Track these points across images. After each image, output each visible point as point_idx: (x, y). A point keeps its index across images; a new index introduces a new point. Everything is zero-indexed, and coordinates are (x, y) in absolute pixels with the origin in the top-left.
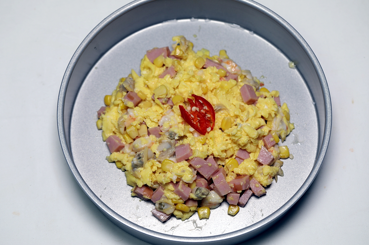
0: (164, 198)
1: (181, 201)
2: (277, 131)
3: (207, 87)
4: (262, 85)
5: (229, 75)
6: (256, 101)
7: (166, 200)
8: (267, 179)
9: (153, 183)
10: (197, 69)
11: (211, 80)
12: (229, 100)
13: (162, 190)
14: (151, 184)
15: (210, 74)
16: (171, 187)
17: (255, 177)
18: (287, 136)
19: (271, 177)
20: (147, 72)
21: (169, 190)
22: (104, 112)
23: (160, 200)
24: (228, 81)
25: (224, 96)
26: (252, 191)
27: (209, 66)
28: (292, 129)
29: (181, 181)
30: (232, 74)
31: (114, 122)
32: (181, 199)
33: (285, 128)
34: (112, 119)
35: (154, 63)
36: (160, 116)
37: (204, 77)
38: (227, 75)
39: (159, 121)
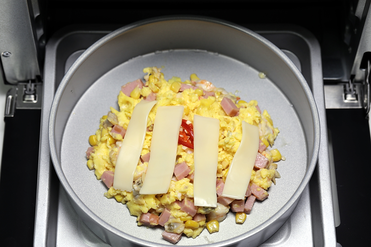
0: (172, 218)
1: (189, 217)
2: (265, 136)
3: (188, 108)
4: (238, 99)
5: (206, 94)
6: (238, 112)
7: (175, 220)
8: (267, 181)
9: (158, 205)
10: (175, 93)
11: (190, 100)
12: (212, 116)
13: (168, 211)
14: (157, 207)
15: (188, 95)
16: (177, 206)
17: (255, 183)
18: (274, 140)
19: (270, 180)
20: (126, 107)
21: (175, 209)
22: (93, 151)
23: (168, 222)
24: (207, 98)
25: (207, 112)
26: (255, 196)
27: (185, 89)
28: (277, 133)
29: (185, 198)
30: (208, 92)
31: (105, 158)
32: (189, 215)
33: (272, 132)
34: (102, 156)
35: (131, 96)
36: (149, 142)
37: (183, 99)
38: (204, 94)
39: (150, 147)
